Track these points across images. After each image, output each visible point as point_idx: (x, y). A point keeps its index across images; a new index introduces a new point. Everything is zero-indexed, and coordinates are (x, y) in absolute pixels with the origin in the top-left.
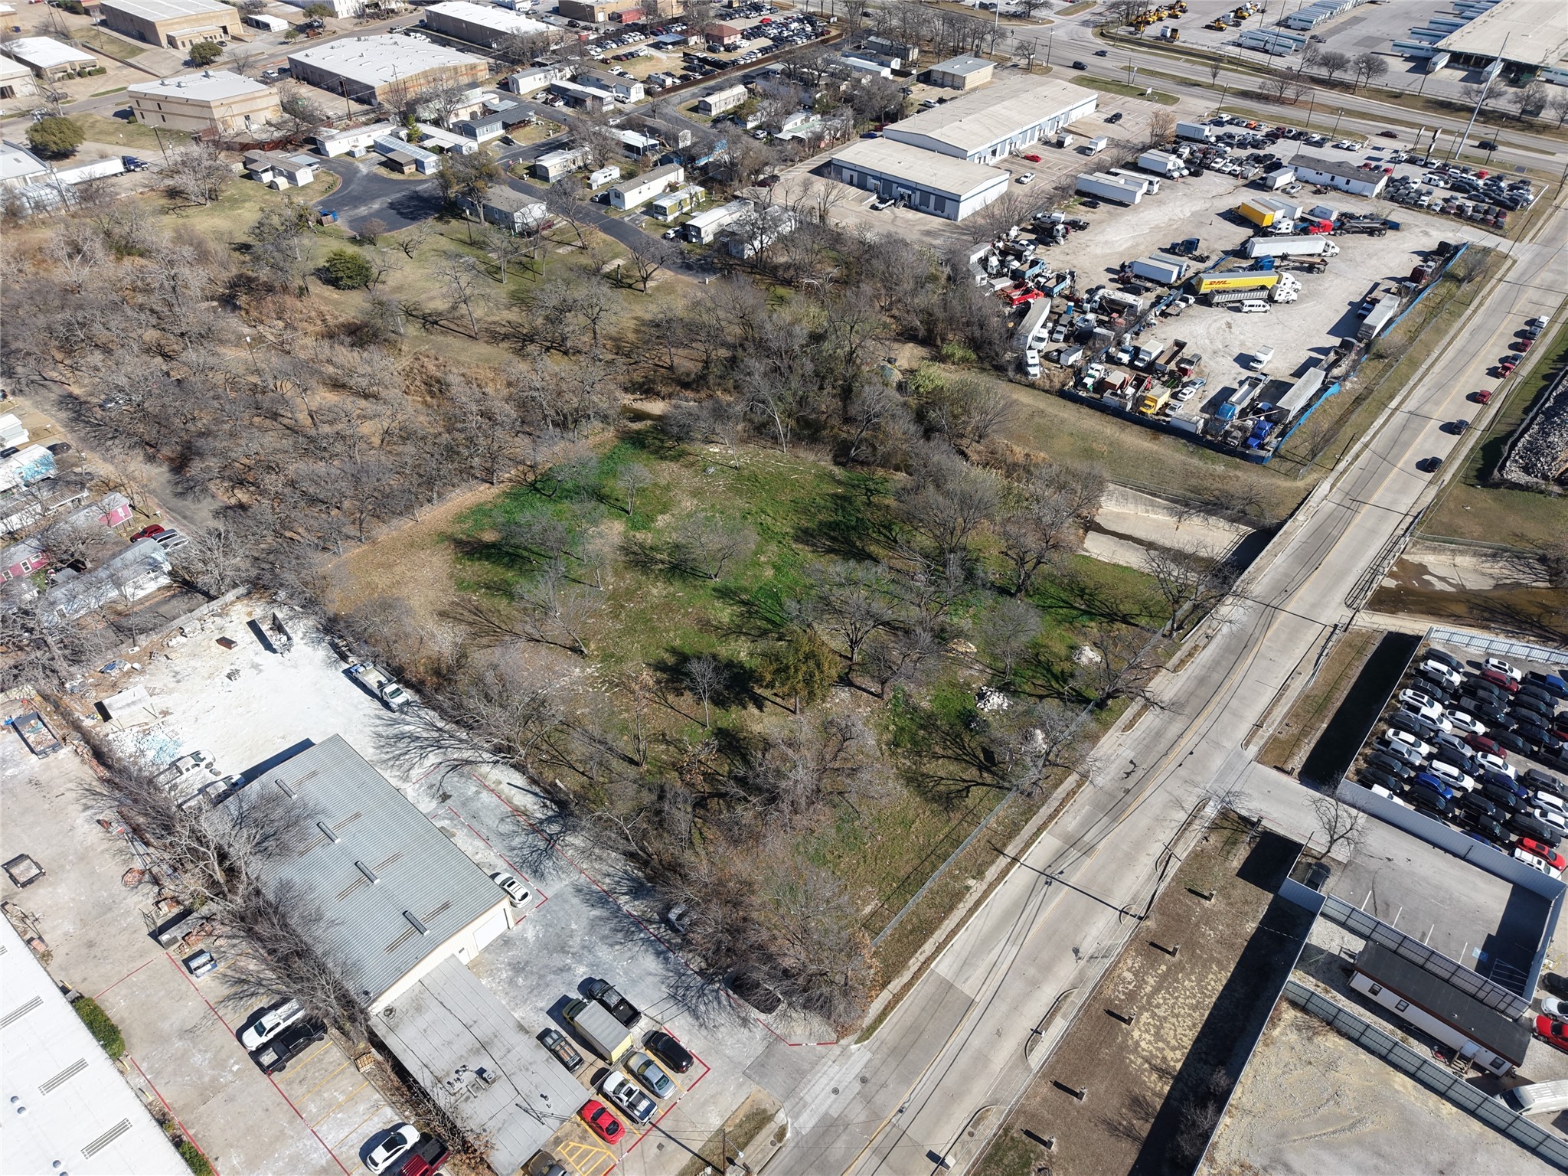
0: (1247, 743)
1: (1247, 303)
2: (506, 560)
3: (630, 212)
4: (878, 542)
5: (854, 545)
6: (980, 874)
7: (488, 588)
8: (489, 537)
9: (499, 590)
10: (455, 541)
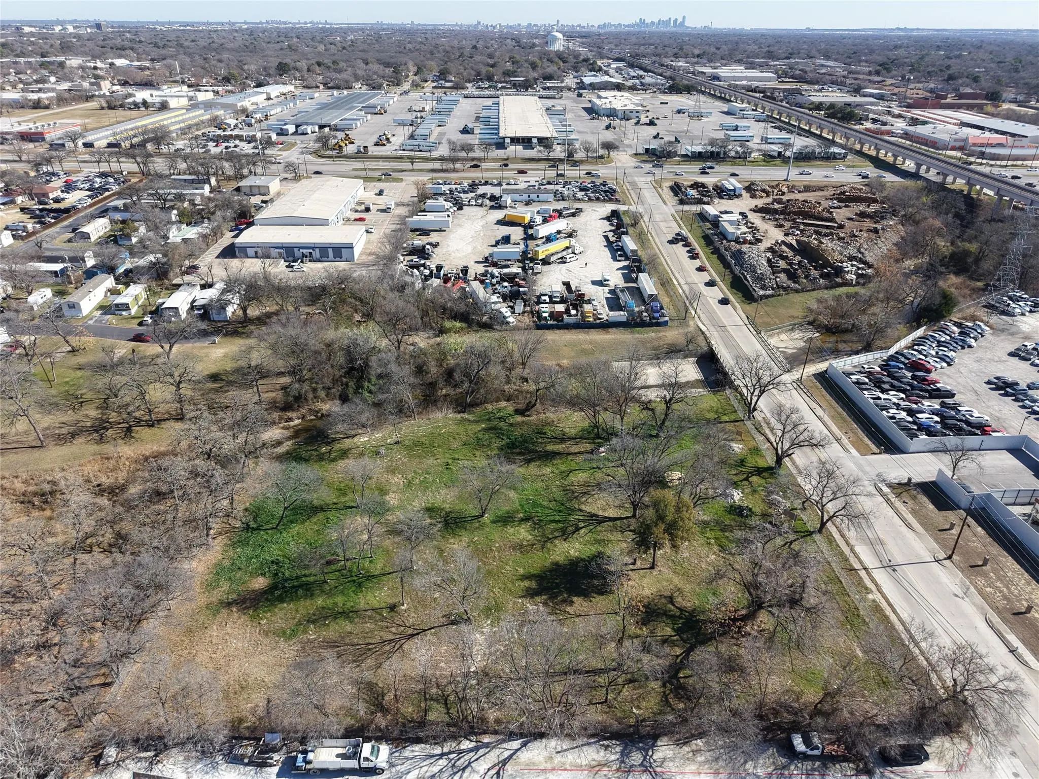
0: (848, 451)
1: (568, 257)
2: (300, 592)
3: (89, 317)
4: (548, 443)
5: (537, 451)
6: (868, 591)
7: (314, 622)
8: (260, 583)
9: (326, 618)
10: (229, 604)
